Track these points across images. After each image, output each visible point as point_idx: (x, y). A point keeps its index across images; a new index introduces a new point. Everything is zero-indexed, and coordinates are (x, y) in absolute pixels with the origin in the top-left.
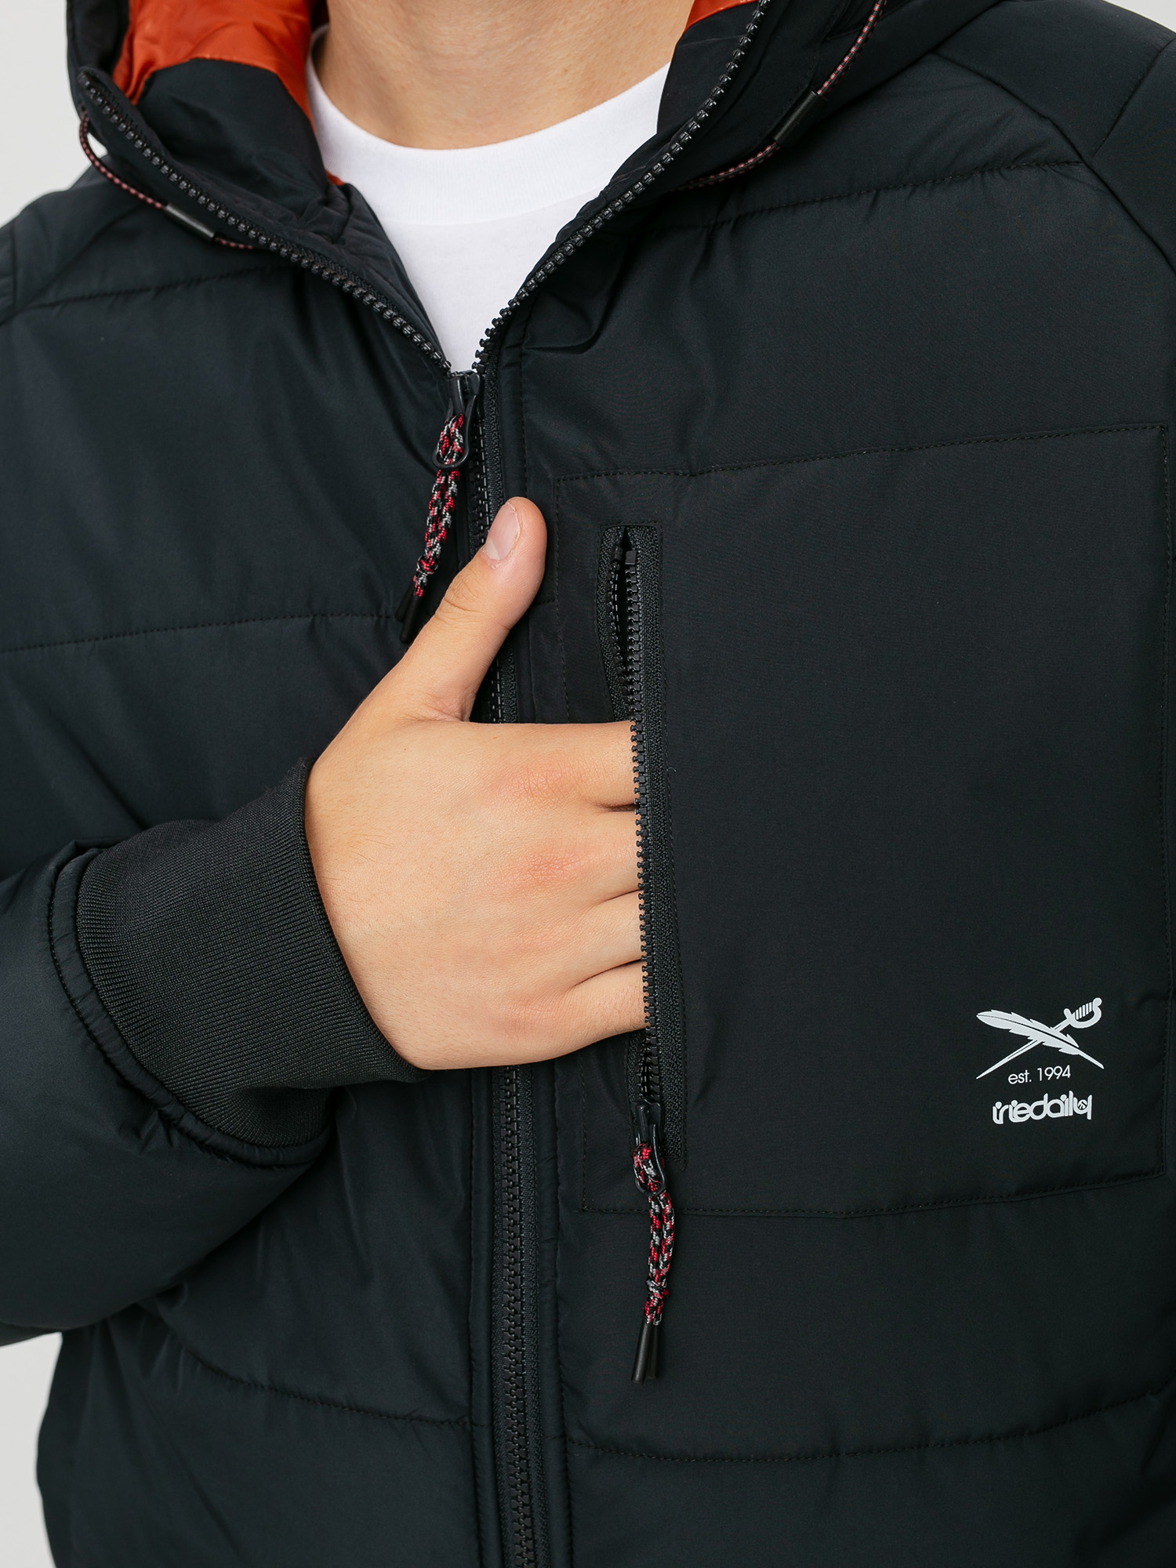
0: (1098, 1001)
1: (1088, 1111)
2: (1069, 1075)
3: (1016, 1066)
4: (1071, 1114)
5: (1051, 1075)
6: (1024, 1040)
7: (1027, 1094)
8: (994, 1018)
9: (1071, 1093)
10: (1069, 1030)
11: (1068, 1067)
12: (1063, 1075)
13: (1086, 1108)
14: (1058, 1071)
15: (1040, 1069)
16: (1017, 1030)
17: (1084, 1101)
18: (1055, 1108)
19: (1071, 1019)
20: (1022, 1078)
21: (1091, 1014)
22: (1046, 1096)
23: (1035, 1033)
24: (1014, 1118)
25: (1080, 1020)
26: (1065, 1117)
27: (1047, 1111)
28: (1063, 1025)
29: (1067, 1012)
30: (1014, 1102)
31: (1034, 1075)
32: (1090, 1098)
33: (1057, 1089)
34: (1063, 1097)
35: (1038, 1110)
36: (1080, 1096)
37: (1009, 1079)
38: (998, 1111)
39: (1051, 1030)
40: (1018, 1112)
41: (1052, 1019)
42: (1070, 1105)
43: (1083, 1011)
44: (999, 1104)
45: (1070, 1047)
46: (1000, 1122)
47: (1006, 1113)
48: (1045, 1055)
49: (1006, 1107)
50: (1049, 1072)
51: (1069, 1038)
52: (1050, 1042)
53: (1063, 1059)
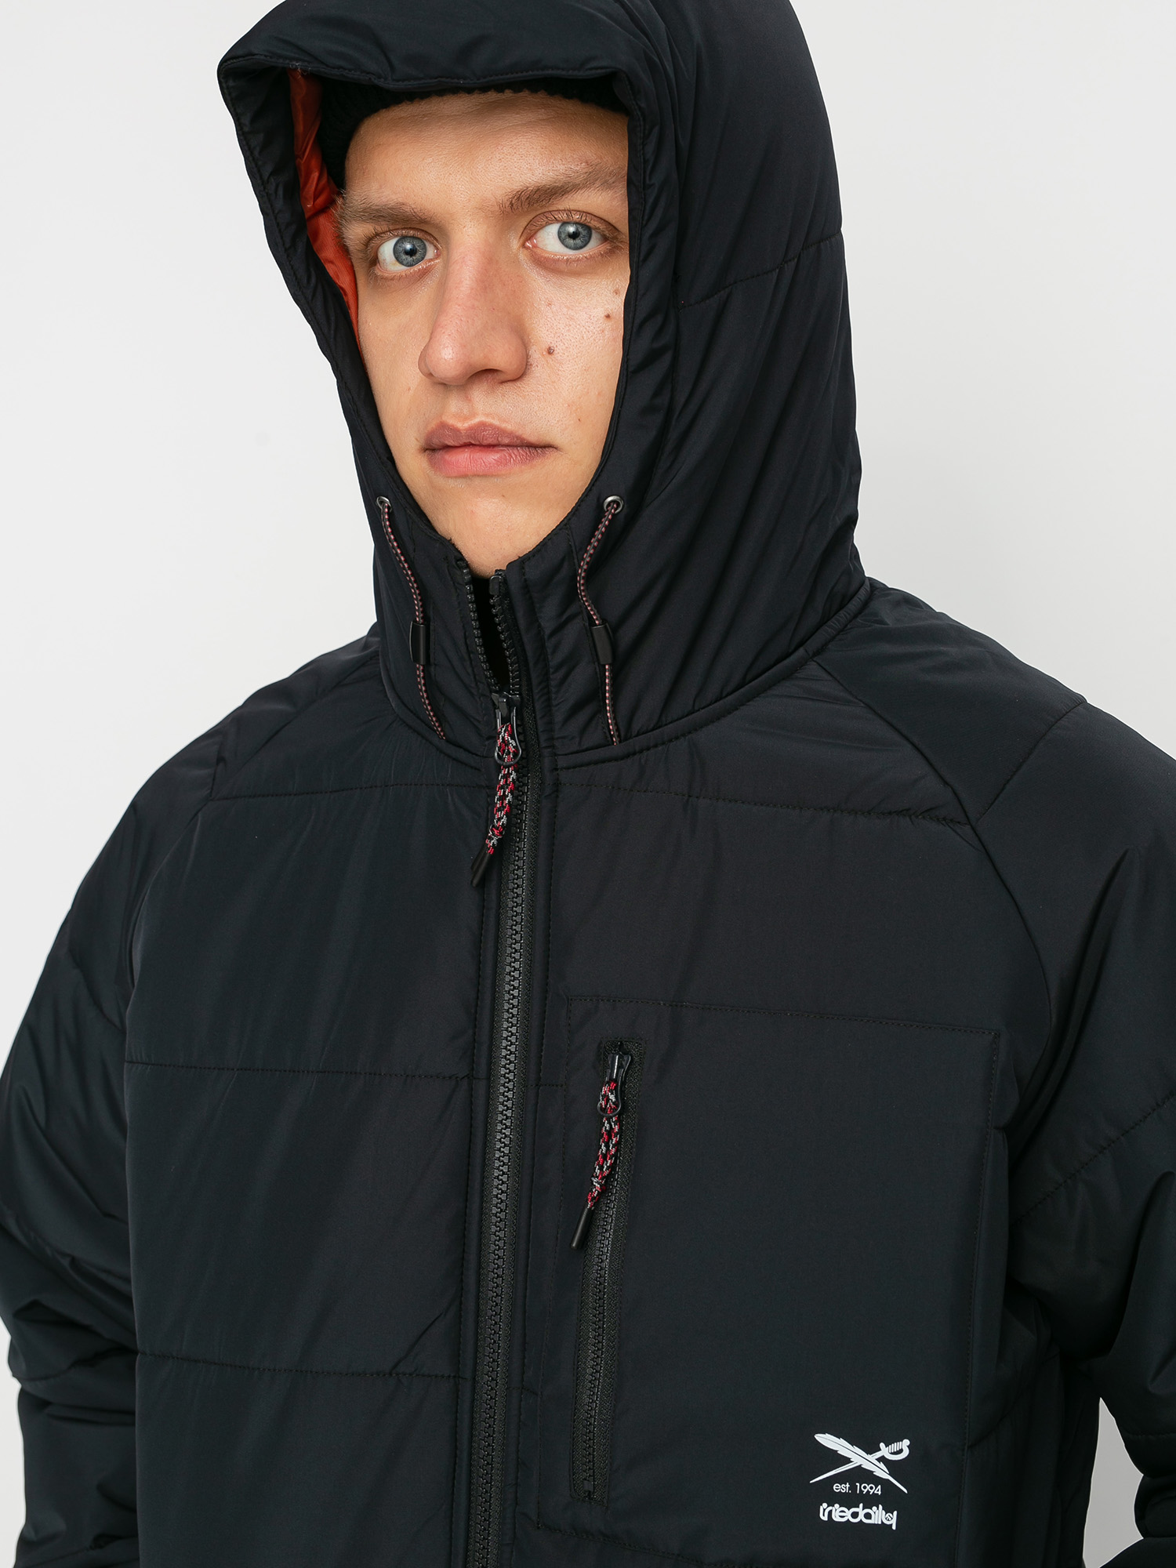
0: (906, 1442)
1: (894, 1522)
2: (880, 1493)
3: (840, 1478)
4: (880, 1523)
5: (866, 1491)
6: (848, 1461)
7: (848, 1501)
8: (826, 1440)
9: (880, 1507)
10: (882, 1459)
11: (880, 1487)
12: (876, 1492)
13: (892, 1520)
14: (871, 1488)
15: (858, 1484)
16: (843, 1452)
17: (891, 1515)
19: (885, 1451)
20: (841, 1488)
21: (901, 1451)
22: (861, 1505)
23: (857, 1457)
24: (836, 1518)
25: (891, 1453)
26: (875, 1524)
27: (861, 1517)
28: (878, 1455)
29: (882, 1445)
30: (837, 1506)
31: (853, 1488)
32: (895, 1513)
33: (870, 1501)
34: (874, 1508)
36: (888, 1510)
37: (834, 1487)
38: (824, 1510)
39: (869, 1457)
40: (840, 1514)
41: (871, 1449)
42: (879, 1516)
43: (895, 1447)
44: (825, 1505)
45: (882, 1472)
46: (825, 1518)
47: (830, 1513)
48: (863, 1475)
49: (830, 1508)
50: (865, 1487)
51: (882, 1465)
52: (867, 1466)
53: (877, 1481)
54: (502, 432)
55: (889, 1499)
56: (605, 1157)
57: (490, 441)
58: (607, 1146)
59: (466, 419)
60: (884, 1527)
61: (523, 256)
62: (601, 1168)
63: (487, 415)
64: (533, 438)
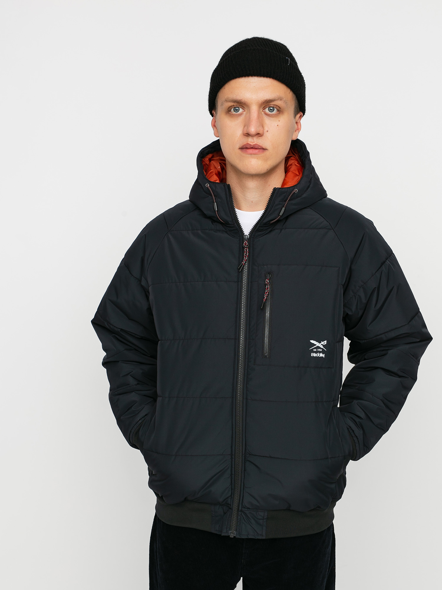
0: (326, 341)
1: (324, 356)
3: (315, 348)
5: (319, 350)
6: (316, 345)
7: (316, 352)
8: (312, 341)
12: (321, 351)
13: (323, 356)
16: (315, 343)
18: (319, 355)
19: (322, 343)
20: (315, 350)
22: (318, 353)
23: (318, 344)
24: (314, 356)
27: (318, 355)
28: (321, 344)
29: (322, 342)
30: (314, 353)
31: (317, 350)
33: (320, 352)
35: (317, 355)
36: (323, 354)
37: (314, 350)
40: (314, 355)
41: (320, 343)
42: (321, 355)
43: (324, 342)
44: (312, 353)
45: (322, 347)
46: (312, 356)
48: (318, 347)
51: (322, 345)
52: (319, 346)
53: (321, 348)
54: (259, 146)
55: (323, 352)
56: (267, 293)
57: (257, 147)
58: (267, 290)
59: (253, 143)
60: (322, 357)
61: (263, 113)
62: (266, 295)
63: (257, 142)
64: (264, 147)
